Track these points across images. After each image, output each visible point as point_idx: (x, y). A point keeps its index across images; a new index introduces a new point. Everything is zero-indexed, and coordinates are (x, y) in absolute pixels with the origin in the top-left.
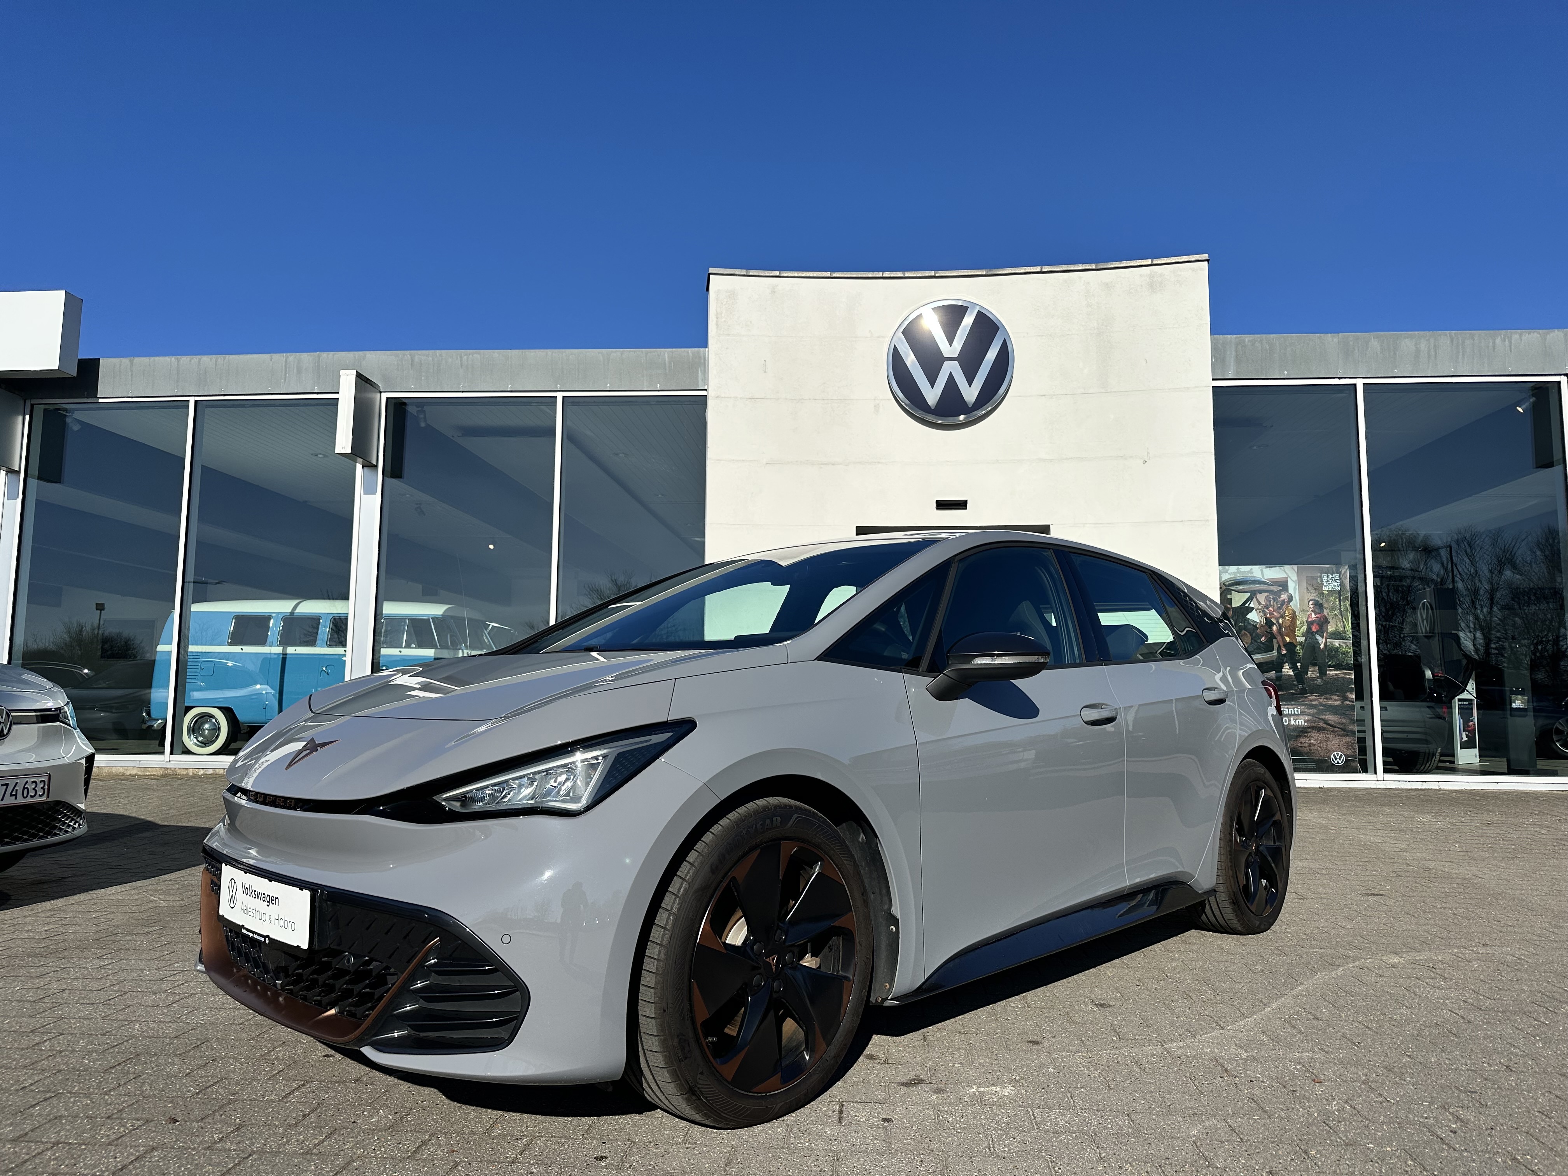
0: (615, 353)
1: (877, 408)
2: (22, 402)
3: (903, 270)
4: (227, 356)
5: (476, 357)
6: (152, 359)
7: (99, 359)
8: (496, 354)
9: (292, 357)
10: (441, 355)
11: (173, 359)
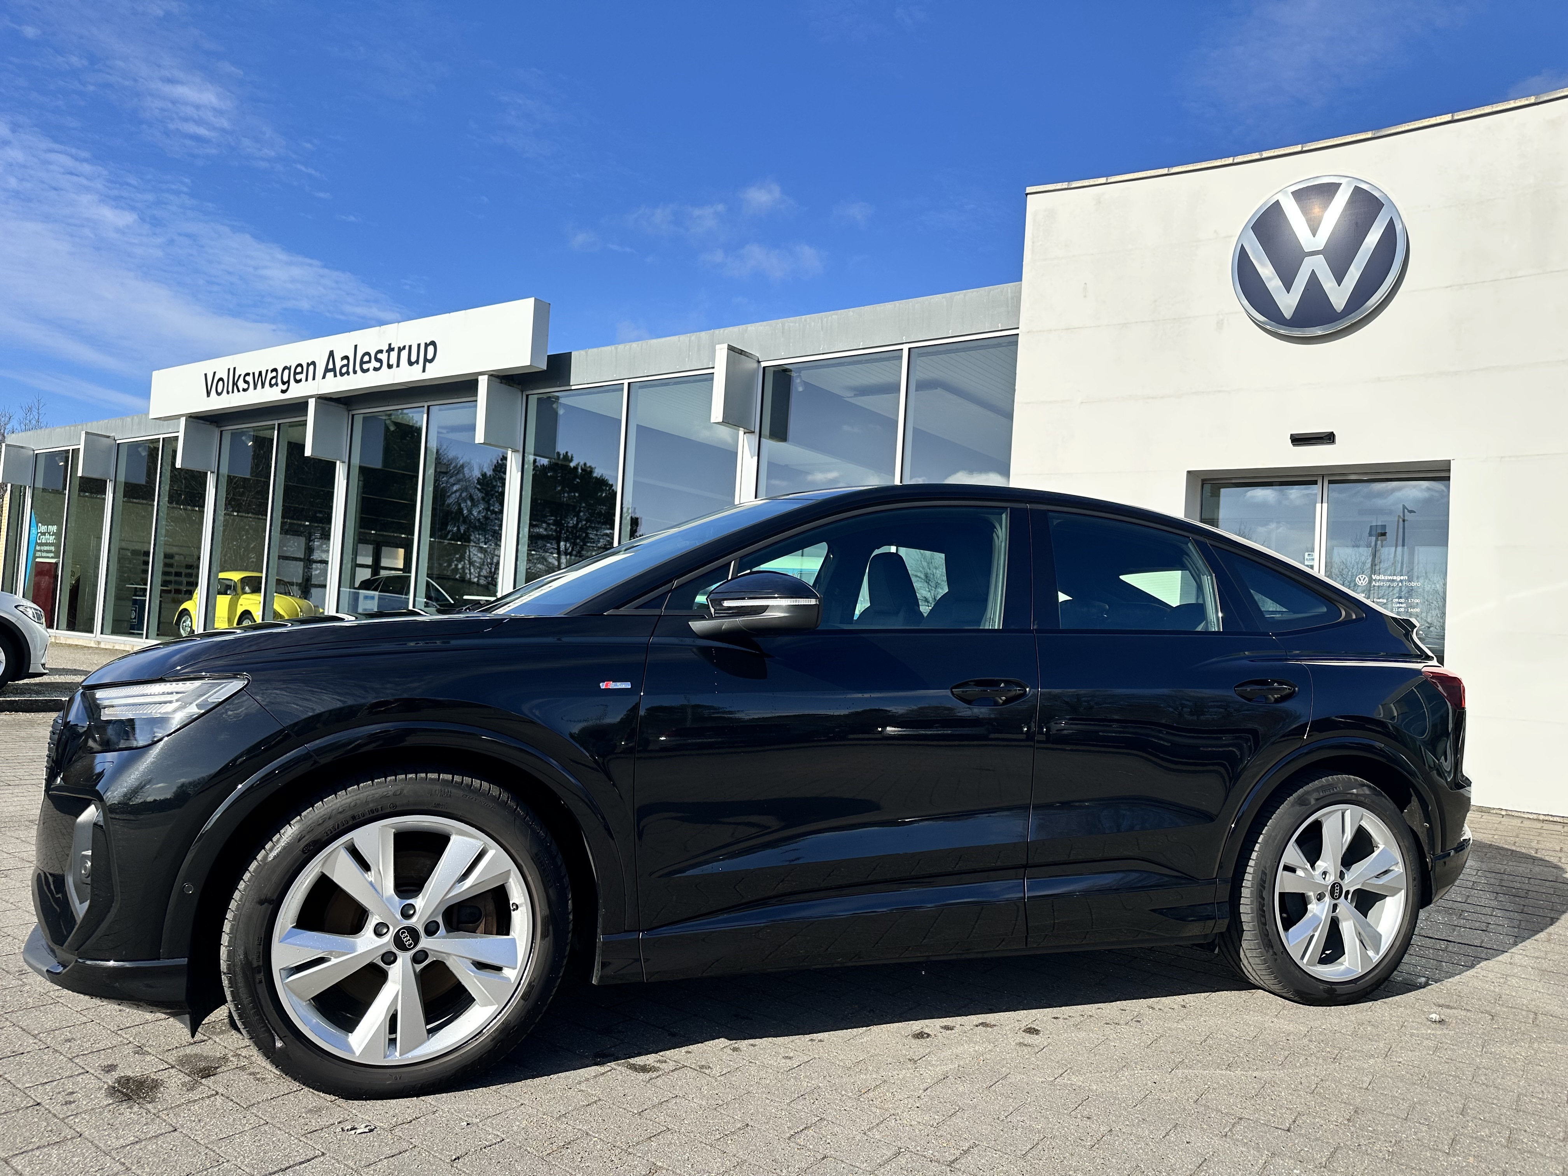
0: (959, 296)
1: (1220, 324)
2: (520, 394)
3: (1260, 150)
4: (649, 341)
5: (833, 317)
6: (600, 349)
7: (571, 353)
8: (851, 312)
9: (694, 337)
10: (805, 320)
11: (613, 347)
